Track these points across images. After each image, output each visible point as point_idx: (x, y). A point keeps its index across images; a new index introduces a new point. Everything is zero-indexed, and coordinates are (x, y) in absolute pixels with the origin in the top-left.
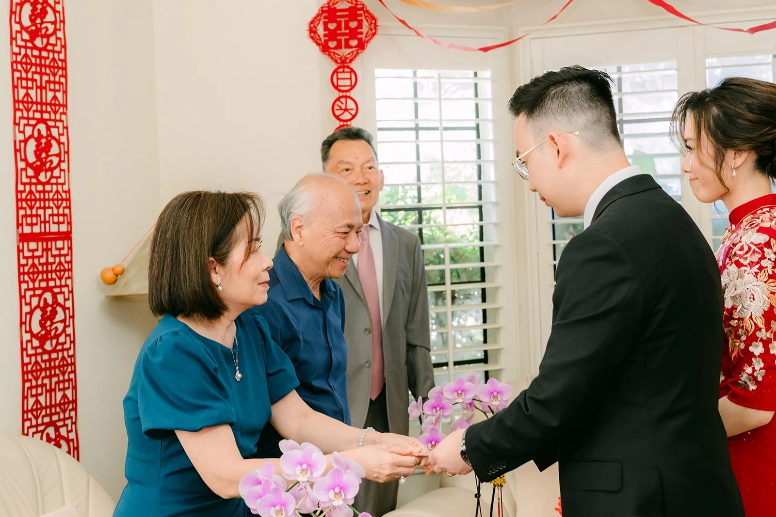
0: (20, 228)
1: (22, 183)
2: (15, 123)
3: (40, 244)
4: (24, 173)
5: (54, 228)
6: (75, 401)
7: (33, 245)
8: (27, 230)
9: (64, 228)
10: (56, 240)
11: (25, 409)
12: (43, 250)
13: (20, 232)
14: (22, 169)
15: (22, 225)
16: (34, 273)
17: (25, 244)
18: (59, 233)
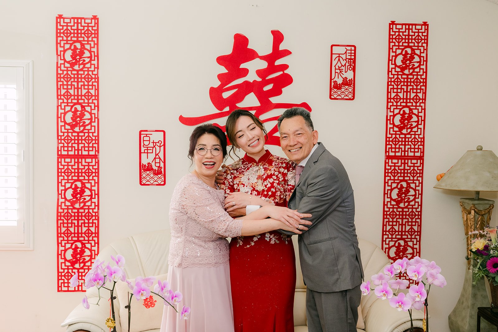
0: (387, 153)
1: (390, 134)
2: (387, 108)
3: (400, 161)
4: (392, 130)
5: (411, 154)
6: (420, 232)
7: (395, 161)
8: (392, 154)
9: (418, 154)
10: (411, 159)
11: (385, 230)
12: (402, 163)
13: (387, 155)
14: (390, 128)
15: (389, 152)
16: (395, 173)
17: (390, 160)
18: (414, 156)
